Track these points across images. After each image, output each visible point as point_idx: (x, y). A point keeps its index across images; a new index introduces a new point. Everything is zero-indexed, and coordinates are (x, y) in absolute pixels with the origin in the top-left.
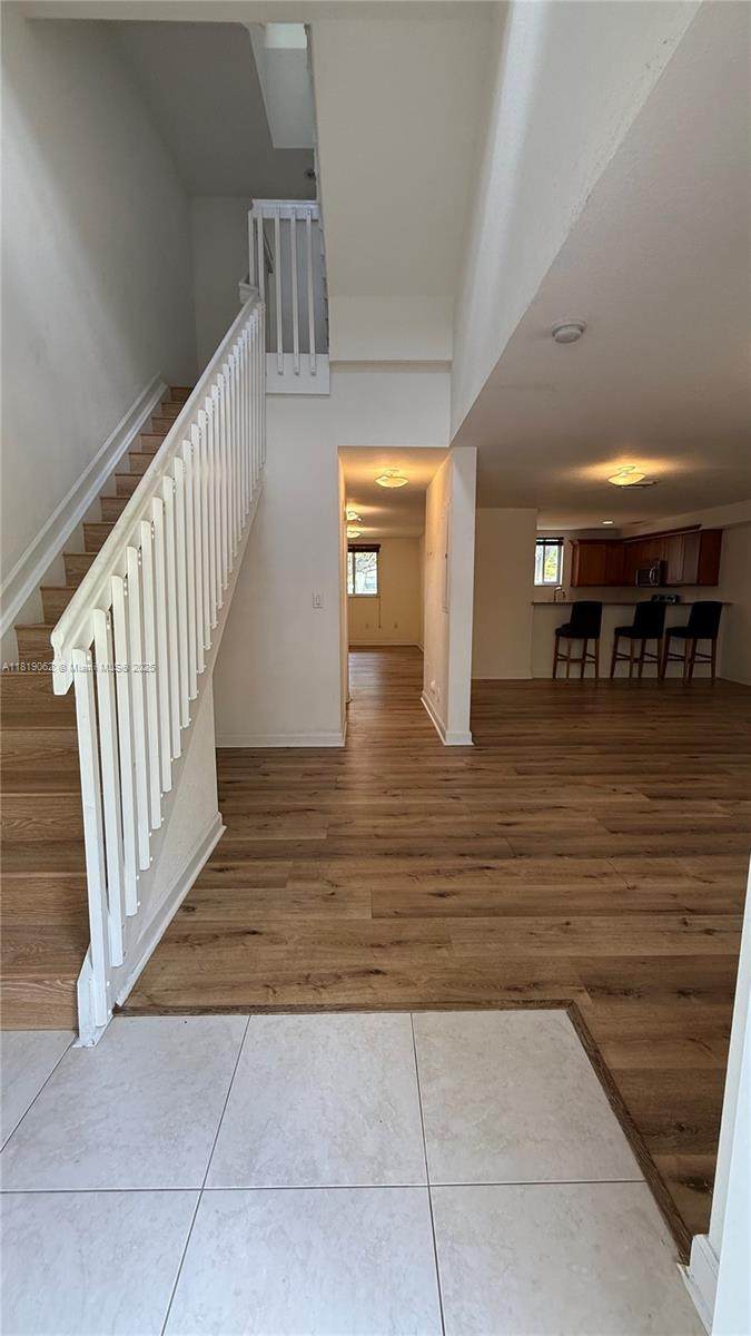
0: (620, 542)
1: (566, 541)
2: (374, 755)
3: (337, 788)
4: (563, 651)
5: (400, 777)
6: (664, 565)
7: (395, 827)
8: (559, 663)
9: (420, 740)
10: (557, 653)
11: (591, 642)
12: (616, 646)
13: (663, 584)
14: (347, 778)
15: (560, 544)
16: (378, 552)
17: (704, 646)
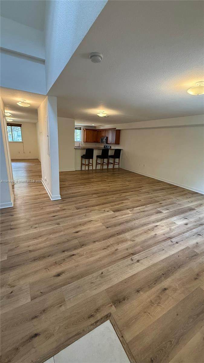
0: (96, 130)
1: (82, 129)
2: (26, 209)
3: (11, 229)
4: (84, 162)
5: (37, 218)
6: (107, 138)
7: (37, 244)
8: (82, 165)
9: (43, 199)
10: (82, 163)
11: (91, 160)
12: (97, 161)
13: (107, 143)
14: (15, 223)
15: (80, 129)
16: (21, 127)
17: (117, 160)
